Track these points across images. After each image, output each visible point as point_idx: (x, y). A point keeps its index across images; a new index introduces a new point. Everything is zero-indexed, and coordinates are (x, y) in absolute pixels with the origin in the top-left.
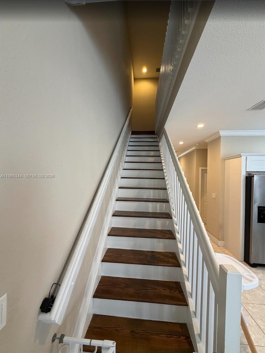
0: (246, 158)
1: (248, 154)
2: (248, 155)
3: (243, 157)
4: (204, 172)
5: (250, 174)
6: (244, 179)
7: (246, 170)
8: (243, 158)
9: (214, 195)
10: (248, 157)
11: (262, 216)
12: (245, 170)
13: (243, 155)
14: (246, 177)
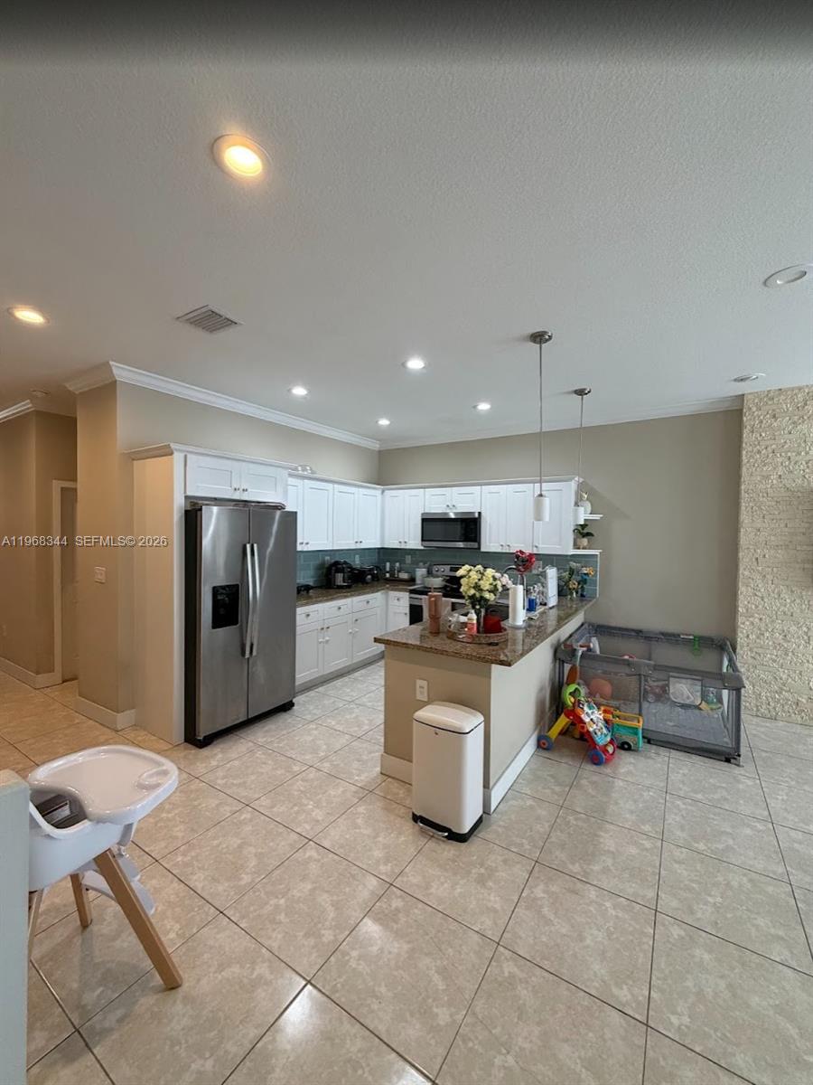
0: (186, 457)
1: (191, 450)
2: (191, 452)
3: (176, 454)
4: (69, 497)
5: (195, 504)
6: (181, 517)
7: (185, 492)
8: (178, 458)
9: (100, 572)
10: (189, 456)
11: (222, 611)
12: (183, 491)
13: (176, 450)
14: (186, 512)
